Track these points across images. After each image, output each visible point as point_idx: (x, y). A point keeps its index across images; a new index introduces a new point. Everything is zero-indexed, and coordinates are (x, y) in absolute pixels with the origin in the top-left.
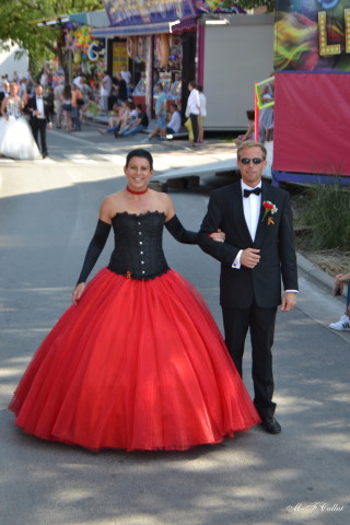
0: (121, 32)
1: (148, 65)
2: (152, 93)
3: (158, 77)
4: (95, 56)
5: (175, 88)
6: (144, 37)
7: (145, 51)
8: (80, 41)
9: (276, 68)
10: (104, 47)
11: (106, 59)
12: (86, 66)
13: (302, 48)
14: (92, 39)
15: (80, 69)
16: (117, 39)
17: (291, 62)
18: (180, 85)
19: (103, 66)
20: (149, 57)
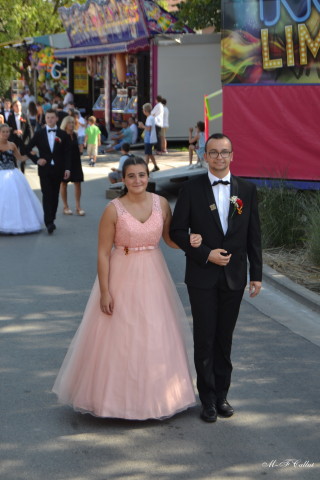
0: (82, 52)
1: (107, 82)
2: (111, 108)
3: (116, 93)
4: (57, 74)
5: (132, 102)
6: (102, 56)
7: (103, 69)
8: (44, 61)
9: (223, 81)
10: (65, 66)
11: (67, 77)
12: (49, 84)
13: (248, 62)
14: (55, 59)
15: (45, 87)
16: (77, 59)
17: (237, 76)
18: (136, 100)
19: (66, 84)
20: (107, 75)
